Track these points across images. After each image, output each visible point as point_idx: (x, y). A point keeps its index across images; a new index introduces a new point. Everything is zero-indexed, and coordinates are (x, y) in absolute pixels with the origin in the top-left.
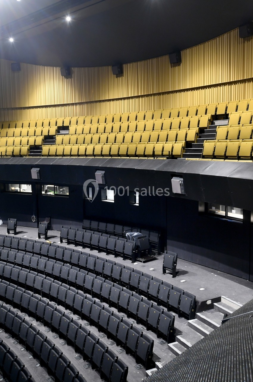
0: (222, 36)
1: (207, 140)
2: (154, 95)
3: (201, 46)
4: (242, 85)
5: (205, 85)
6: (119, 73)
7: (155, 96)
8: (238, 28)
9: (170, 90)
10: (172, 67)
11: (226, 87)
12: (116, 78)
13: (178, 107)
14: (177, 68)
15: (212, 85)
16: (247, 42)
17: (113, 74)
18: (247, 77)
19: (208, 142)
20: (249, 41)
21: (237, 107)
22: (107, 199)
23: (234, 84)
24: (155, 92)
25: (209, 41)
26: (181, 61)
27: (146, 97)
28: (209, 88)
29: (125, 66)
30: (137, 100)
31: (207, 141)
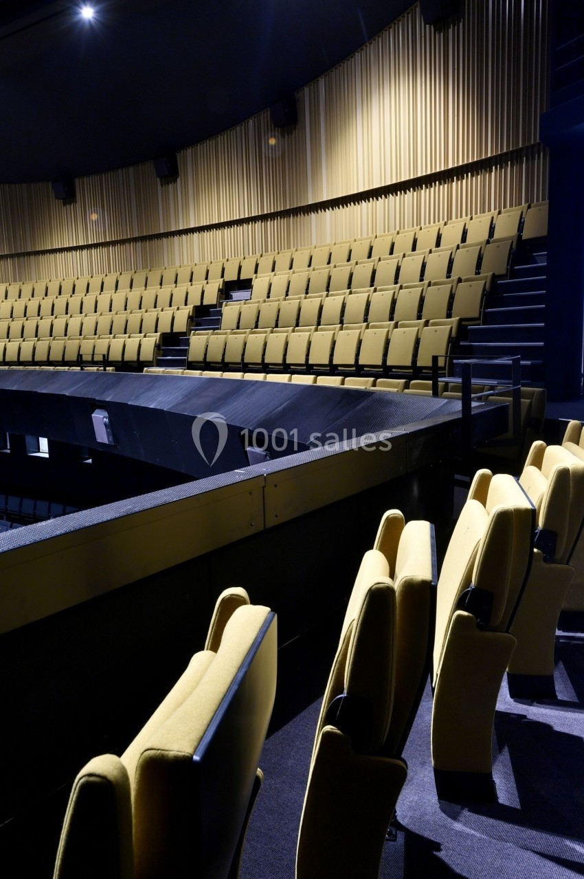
0: (245, 123)
1: (196, 330)
2: (135, 240)
3: (210, 144)
4: (284, 222)
5: (202, 225)
6: (69, 197)
7: (136, 242)
8: (269, 109)
9: (162, 232)
10: (162, 185)
11: (258, 225)
12: (64, 206)
13: (177, 264)
14: (171, 186)
15: (213, 225)
16: (288, 136)
17: (56, 198)
18: (290, 205)
19: (198, 334)
20: (292, 134)
21: (257, 266)
22: (39, 452)
23: (271, 220)
24: (136, 235)
25: (224, 134)
26: (178, 173)
27: (121, 245)
28: (228, 228)
29: (77, 182)
30: (105, 250)
31: (197, 332)
